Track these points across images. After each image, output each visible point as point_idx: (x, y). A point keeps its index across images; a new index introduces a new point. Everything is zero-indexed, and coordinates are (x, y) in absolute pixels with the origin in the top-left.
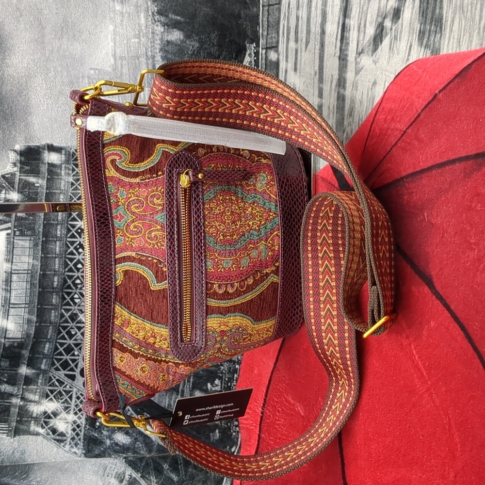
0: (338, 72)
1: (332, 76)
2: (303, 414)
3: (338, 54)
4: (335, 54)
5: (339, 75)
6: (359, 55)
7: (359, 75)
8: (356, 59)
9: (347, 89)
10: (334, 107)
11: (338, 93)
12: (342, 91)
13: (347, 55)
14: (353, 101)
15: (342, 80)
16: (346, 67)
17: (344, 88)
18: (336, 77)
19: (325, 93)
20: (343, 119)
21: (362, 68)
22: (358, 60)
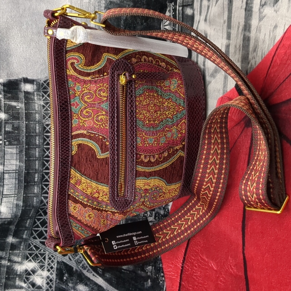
0: (244, 20)
1: (239, 23)
2: (215, 269)
3: (244, 7)
4: (242, 7)
5: (245, 22)
6: (263, 7)
7: (262, 21)
8: (259, 10)
9: (252, 32)
10: (240, 46)
11: (244, 35)
12: (247, 34)
13: (252, 7)
14: (257, 41)
15: (248, 26)
16: (251, 16)
17: (249, 31)
18: (242, 23)
19: (233, 36)
20: (248, 54)
21: (265, 16)
22: (262, 10)
